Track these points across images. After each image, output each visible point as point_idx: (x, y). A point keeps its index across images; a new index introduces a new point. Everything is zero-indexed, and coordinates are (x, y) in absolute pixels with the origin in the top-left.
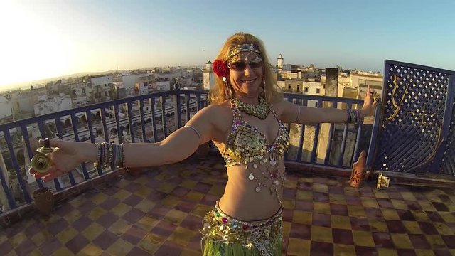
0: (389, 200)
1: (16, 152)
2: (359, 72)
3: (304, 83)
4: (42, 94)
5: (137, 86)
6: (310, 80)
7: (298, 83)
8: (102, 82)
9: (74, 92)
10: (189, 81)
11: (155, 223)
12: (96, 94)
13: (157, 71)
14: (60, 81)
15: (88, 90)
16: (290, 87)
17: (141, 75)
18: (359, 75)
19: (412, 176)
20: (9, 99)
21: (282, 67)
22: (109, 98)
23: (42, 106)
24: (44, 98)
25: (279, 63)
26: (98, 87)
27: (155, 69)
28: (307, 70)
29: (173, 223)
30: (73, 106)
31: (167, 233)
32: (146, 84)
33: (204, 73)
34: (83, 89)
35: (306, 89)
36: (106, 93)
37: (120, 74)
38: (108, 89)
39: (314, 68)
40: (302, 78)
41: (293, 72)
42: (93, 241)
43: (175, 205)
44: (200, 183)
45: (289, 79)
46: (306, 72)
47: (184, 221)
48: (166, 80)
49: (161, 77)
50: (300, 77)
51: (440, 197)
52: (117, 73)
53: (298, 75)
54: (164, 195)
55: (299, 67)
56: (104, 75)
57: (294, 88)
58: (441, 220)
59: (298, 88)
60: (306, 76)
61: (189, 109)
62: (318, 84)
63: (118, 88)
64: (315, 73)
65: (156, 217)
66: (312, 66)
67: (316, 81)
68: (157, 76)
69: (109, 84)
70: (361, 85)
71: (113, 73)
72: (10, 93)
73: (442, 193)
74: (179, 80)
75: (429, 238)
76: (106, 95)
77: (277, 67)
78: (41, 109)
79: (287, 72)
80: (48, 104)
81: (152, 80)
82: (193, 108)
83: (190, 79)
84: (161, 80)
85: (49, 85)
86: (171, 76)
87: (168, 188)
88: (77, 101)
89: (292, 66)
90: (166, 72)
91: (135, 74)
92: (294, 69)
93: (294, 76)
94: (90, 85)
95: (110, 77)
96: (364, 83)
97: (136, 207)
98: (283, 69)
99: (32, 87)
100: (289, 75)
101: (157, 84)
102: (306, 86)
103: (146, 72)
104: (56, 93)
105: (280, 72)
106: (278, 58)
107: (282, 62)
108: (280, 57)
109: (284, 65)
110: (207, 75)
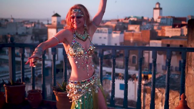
21: (159, 21)
25: (156, 16)
33: (49, 30)
41: (174, 26)
45: (168, 37)
53: (182, 31)
77: (152, 21)
79: (167, 28)
89: (175, 19)
92: (177, 22)
93: (176, 32)
98: (162, 24)
100: (169, 31)
105: (155, 28)
106: (155, 9)
107: (160, 14)
108: (157, 6)
109: (163, 18)
110: (52, 33)
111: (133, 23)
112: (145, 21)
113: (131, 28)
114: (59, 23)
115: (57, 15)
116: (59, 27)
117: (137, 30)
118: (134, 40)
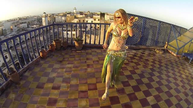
0: (129, 53)
2: (109, 14)
3: (86, 19)
5: (11, 27)
6: (88, 17)
7: (83, 19)
10: (36, 22)
11: (64, 70)
13: (20, 19)
16: (80, 21)
17: (12, 22)
18: (109, 15)
19: (134, 46)
21: (76, 13)
25: (75, 11)
27: (19, 18)
28: (87, 13)
29: (70, 68)
31: (71, 71)
32: (16, 26)
35: (87, 21)
39: (89, 13)
40: (85, 17)
42: (47, 82)
43: (67, 63)
44: (70, 55)
45: (79, 18)
46: (87, 14)
47: (73, 67)
48: (25, 23)
49: (22, 21)
50: (84, 16)
51: (143, 51)
53: (83, 16)
54: (61, 62)
55: (83, 12)
57: (82, 21)
58: (144, 56)
59: (83, 21)
60: (87, 16)
62: (92, 19)
63: (2, 29)
64: (90, 14)
65: (63, 68)
66: (89, 12)
67: (91, 18)
68: (20, 21)
70: (110, 19)
73: (143, 50)
74: (31, 22)
75: (142, 60)
77: (74, 13)
79: (78, 15)
81: (18, 23)
83: (36, 21)
84: (23, 23)
86: (27, 21)
87: (60, 59)
89: (80, 12)
90: (25, 19)
91: (9, 21)
92: (81, 13)
93: (81, 16)
96: (111, 18)
97: (54, 67)
100: (79, 16)
101: (21, 25)
102: (87, 20)
103: (15, 20)
105: (75, 15)
107: (76, 11)
108: (75, 9)
110: (43, 19)
111: (68, 14)
112: (71, 13)
113: (68, 15)
114: (45, 16)
115: (45, 13)
116: (46, 17)
117: (70, 16)
118: (70, 19)
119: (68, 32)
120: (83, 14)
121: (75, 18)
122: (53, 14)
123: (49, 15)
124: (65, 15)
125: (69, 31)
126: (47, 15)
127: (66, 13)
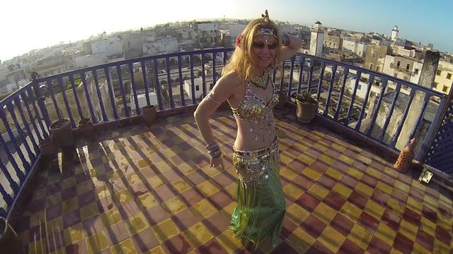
1: (124, 82)
3: (415, 63)
4: (151, 35)
7: (408, 62)
8: (209, 28)
9: (181, 35)
12: (202, 39)
14: (168, 24)
15: (194, 34)
16: (399, 64)
20: (121, 39)
21: (395, 40)
22: (214, 43)
23: (150, 45)
24: (152, 39)
25: (394, 35)
26: (204, 32)
28: (423, 49)
30: (179, 47)
33: (312, 33)
34: (189, 33)
35: (417, 71)
36: (212, 38)
37: (227, 22)
38: (214, 35)
39: (432, 48)
40: (415, 57)
41: (406, 48)
45: (400, 56)
46: (421, 51)
50: (413, 56)
52: (224, 21)
53: (411, 52)
55: (414, 44)
56: (210, 22)
57: (403, 66)
59: (408, 68)
60: (420, 56)
61: (293, 66)
63: (224, 35)
66: (430, 46)
69: (215, 31)
71: (220, 20)
72: (122, 33)
76: (212, 41)
77: (390, 40)
78: (149, 48)
79: (400, 48)
80: (155, 44)
82: (297, 66)
85: (158, 27)
88: (183, 43)
89: (407, 42)
91: (242, 24)
92: (408, 45)
93: (406, 53)
94: (196, 30)
95: (217, 25)
98: (397, 44)
99: (142, 29)
100: (401, 51)
102: (417, 67)
104: (164, 35)
105: (392, 46)
106: (393, 30)
107: (397, 35)
108: (395, 28)
109: (398, 39)
110: (314, 35)
111: (376, 38)
112: (384, 38)
113: (374, 41)
114: (319, 29)
115: (319, 23)
116: (320, 32)
117: (377, 44)
118: (374, 52)
119: (360, 83)
120: (413, 48)
121: (388, 54)
122: (339, 30)
123: (329, 30)
124: (366, 40)
125: (364, 80)
126: (326, 29)
127: (371, 36)
